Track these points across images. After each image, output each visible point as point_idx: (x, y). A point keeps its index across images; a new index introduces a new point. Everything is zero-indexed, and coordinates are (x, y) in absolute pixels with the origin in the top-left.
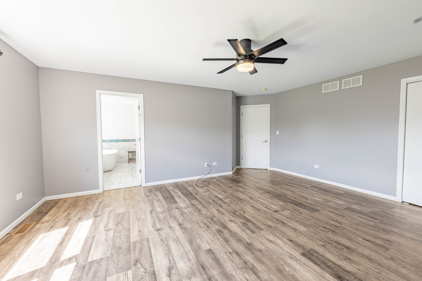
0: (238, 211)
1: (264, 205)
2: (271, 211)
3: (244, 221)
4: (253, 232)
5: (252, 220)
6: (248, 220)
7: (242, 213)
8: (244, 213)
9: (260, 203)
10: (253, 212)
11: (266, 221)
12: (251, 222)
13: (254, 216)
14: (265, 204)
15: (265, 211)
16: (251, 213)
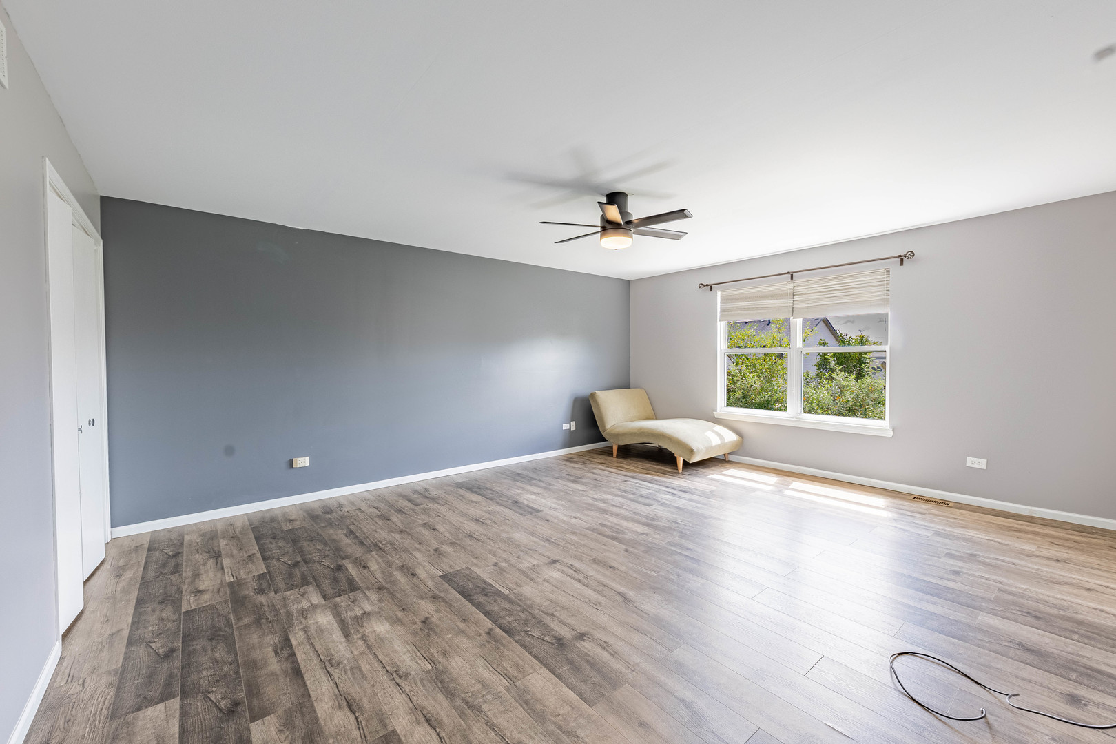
0: (643, 552)
1: (580, 577)
2: (566, 561)
3: (621, 535)
4: (603, 525)
5: (607, 539)
6: (614, 538)
7: (632, 550)
8: (626, 551)
9: (593, 583)
10: (607, 554)
11: (579, 541)
12: (608, 537)
13: (605, 547)
14: (579, 581)
15: (581, 560)
16: (610, 552)
